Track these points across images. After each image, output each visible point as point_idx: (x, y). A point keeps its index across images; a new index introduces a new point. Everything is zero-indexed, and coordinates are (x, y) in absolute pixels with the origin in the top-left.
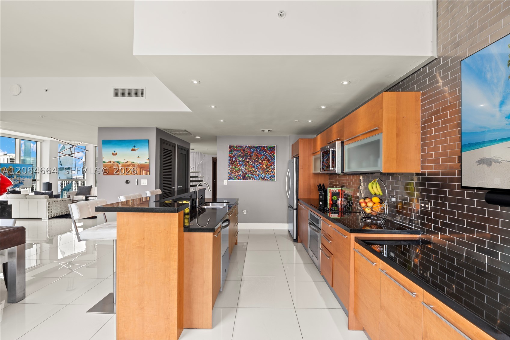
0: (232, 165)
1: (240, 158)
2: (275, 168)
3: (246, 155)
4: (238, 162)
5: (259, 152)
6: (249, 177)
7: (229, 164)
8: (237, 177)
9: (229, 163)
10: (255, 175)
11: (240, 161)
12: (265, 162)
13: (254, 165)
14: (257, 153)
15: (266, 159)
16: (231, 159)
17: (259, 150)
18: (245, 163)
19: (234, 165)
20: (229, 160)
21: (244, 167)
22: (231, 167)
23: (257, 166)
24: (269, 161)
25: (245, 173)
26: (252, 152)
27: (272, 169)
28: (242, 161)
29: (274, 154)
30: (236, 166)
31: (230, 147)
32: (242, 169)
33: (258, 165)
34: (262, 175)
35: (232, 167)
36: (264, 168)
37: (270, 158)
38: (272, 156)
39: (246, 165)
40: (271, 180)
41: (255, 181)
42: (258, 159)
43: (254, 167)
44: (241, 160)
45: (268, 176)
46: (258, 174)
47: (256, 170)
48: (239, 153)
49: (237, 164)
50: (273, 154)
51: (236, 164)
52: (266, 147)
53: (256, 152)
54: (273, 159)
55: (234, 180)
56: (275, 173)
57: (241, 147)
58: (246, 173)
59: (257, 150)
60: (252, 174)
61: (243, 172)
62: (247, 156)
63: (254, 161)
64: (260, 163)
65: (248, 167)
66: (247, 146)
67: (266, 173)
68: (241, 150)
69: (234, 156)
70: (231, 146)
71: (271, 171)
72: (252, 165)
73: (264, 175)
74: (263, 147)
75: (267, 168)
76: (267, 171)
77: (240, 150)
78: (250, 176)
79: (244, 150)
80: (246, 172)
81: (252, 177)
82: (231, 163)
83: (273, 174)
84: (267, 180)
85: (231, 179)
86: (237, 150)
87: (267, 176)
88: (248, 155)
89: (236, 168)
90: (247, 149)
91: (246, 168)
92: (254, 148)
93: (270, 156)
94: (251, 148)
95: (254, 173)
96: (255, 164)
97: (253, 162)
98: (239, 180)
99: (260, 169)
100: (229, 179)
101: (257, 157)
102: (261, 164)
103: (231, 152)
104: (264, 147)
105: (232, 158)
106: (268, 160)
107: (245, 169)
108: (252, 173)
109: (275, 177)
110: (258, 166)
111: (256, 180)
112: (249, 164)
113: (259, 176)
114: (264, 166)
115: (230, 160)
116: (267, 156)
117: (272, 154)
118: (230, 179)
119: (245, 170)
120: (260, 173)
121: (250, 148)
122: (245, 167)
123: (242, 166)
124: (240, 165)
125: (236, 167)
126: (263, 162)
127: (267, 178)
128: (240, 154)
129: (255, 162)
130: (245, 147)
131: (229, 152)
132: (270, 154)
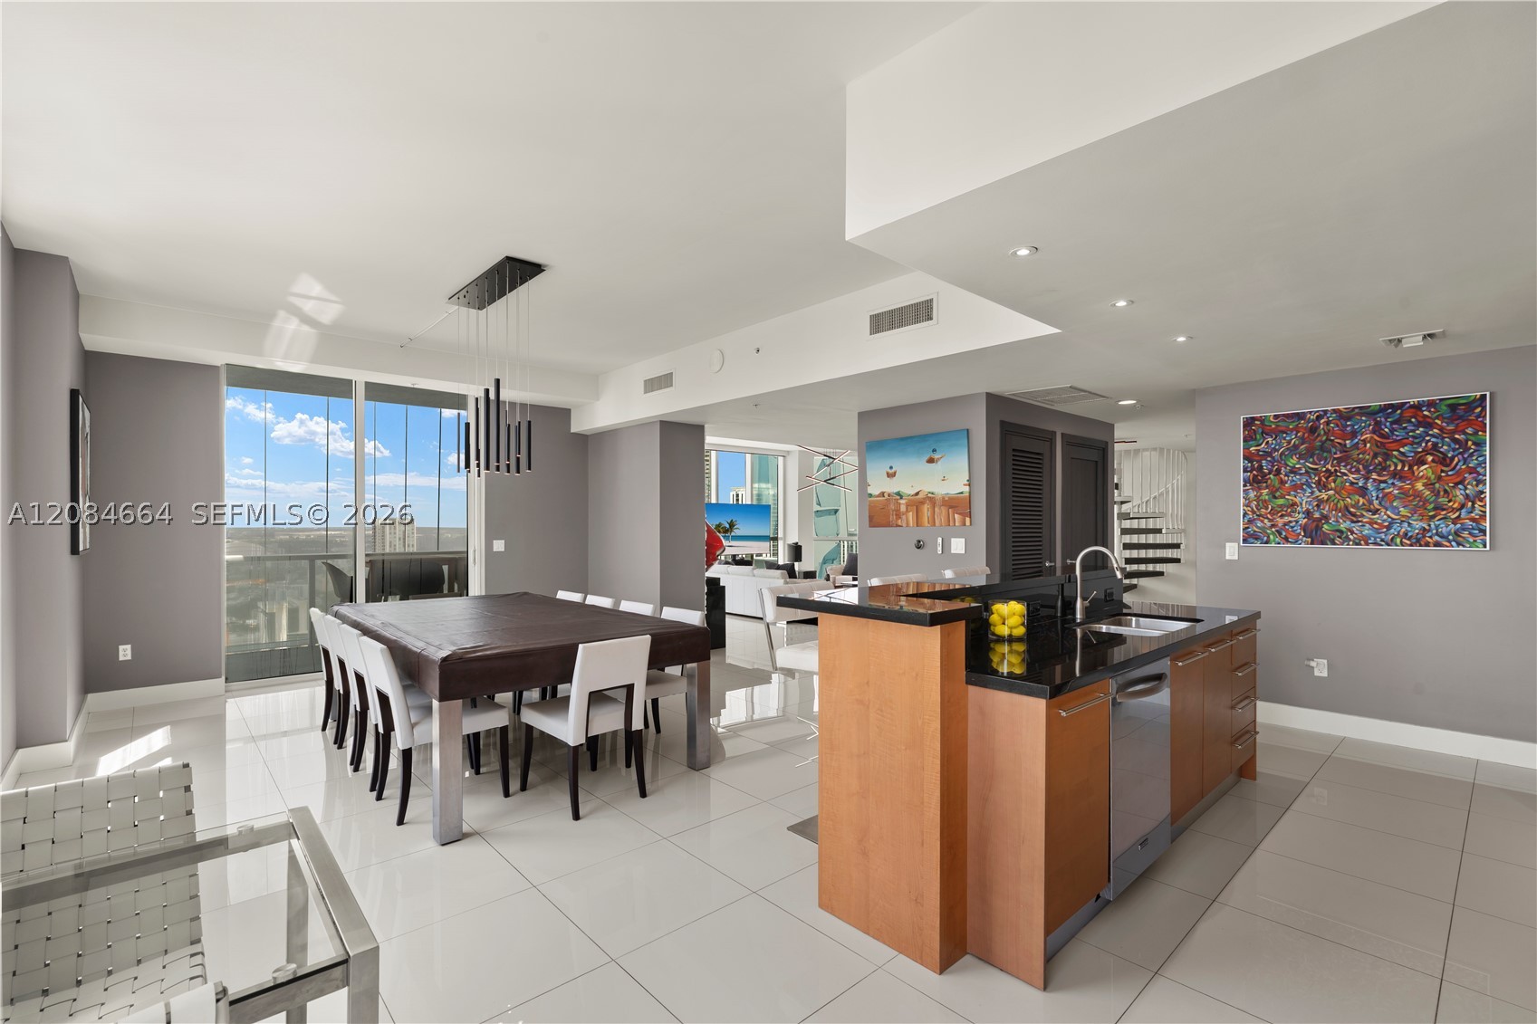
0: (1260, 489)
1: (1293, 461)
2: (1482, 492)
3: (1322, 448)
4: (1286, 475)
5: (1392, 431)
6: (1341, 532)
7: (1245, 486)
8: (1280, 534)
9: (1244, 480)
10: (1372, 523)
11: (1294, 471)
12: (1424, 470)
13: (1366, 483)
14: (1382, 436)
15: (1430, 458)
16: (1252, 465)
17: (1392, 423)
18: (1320, 480)
19: (1267, 487)
20: (1245, 471)
21: (1312, 493)
22: (1252, 494)
23: (1378, 489)
24: (1447, 466)
25: (1317, 515)
26: (1354, 434)
27: (1467, 497)
28: (1303, 471)
29: (1476, 433)
30: (1277, 490)
31: (1249, 423)
32: (1304, 500)
33: (1385, 482)
34: (1406, 525)
35: (1258, 498)
36: (1418, 495)
37: (1454, 450)
38: (1467, 441)
39: (1322, 486)
40: (1459, 544)
41: (1371, 546)
42: (1387, 456)
43: (1363, 491)
44: (1300, 469)
45: (1444, 530)
46: (1384, 521)
47: (1376, 502)
48: (1289, 442)
49: (1282, 482)
50: (1469, 431)
51: (1277, 485)
52: (1431, 404)
53: (1374, 432)
54: (1472, 455)
55: (1267, 543)
56: (1483, 517)
57: (1300, 416)
58: (1326, 518)
59: (1378, 424)
60: (1353, 522)
61: (1308, 514)
62: (1330, 452)
63: (1365, 467)
64: (1394, 475)
65: (1331, 492)
66: (1325, 412)
67: (1433, 517)
68: (1297, 429)
69: (1270, 454)
70: (1253, 419)
71: (1462, 506)
72: (1352, 483)
73: (1418, 525)
74: (1412, 407)
75: (1437, 495)
76: (1438, 508)
77: (1292, 430)
78: (1343, 527)
79: (1313, 430)
80: (1322, 514)
81: (1352, 533)
82: (1256, 479)
83: (1473, 520)
84: (1437, 544)
85: (1256, 539)
86: (1277, 433)
87: (1437, 527)
88: (1335, 447)
89: (1275, 498)
90: (1328, 423)
91: (1324, 496)
92: (1361, 415)
93: (1456, 441)
94: (1349, 419)
95: (1363, 516)
96: (1367, 479)
97: (1358, 471)
98: (1288, 542)
99: (1396, 498)
100: (1245, 541)
101: (1378, 450)
102: (1402, 479)
103: (1256, 439)
104: (1418, 407)
105: (1259, 462)
106: (1444, 461)
107: (1320, 502)
108: (1355, 518)
109: (1484, 532)
110: (1383, 485)
111: (1375, 544)
112: (1339, 480)
113: (1388, 528)
114: (1419, 486)
115: (1251, 472)
116: (1435, 445)
117: (1465, 433)
118: (1250, 537)
119: (1318, 506)
120: (1398, 514)
121: (1343, 416)
122: (1317, 493)
123: (1305, 490)
124: (1296, 487)
125: (1278, 494)
126: (1411, 467)
127: (1436, 538)
128: (1296, 447)
129: (1369, 472)
130: (1319, 418)
131: (1244, 441)
132: (1455, 432)
